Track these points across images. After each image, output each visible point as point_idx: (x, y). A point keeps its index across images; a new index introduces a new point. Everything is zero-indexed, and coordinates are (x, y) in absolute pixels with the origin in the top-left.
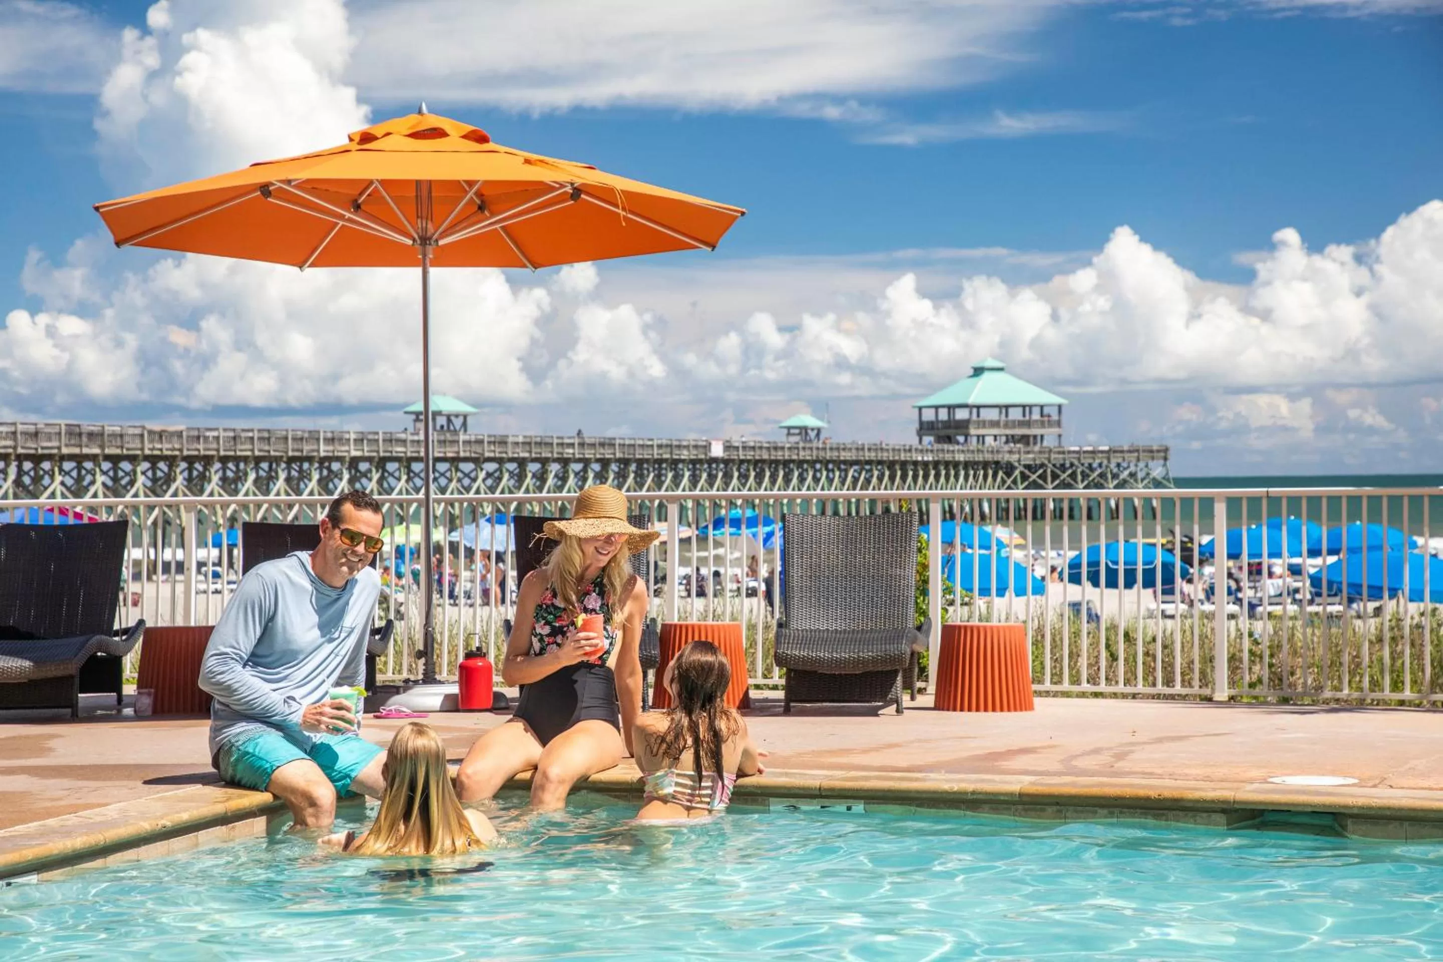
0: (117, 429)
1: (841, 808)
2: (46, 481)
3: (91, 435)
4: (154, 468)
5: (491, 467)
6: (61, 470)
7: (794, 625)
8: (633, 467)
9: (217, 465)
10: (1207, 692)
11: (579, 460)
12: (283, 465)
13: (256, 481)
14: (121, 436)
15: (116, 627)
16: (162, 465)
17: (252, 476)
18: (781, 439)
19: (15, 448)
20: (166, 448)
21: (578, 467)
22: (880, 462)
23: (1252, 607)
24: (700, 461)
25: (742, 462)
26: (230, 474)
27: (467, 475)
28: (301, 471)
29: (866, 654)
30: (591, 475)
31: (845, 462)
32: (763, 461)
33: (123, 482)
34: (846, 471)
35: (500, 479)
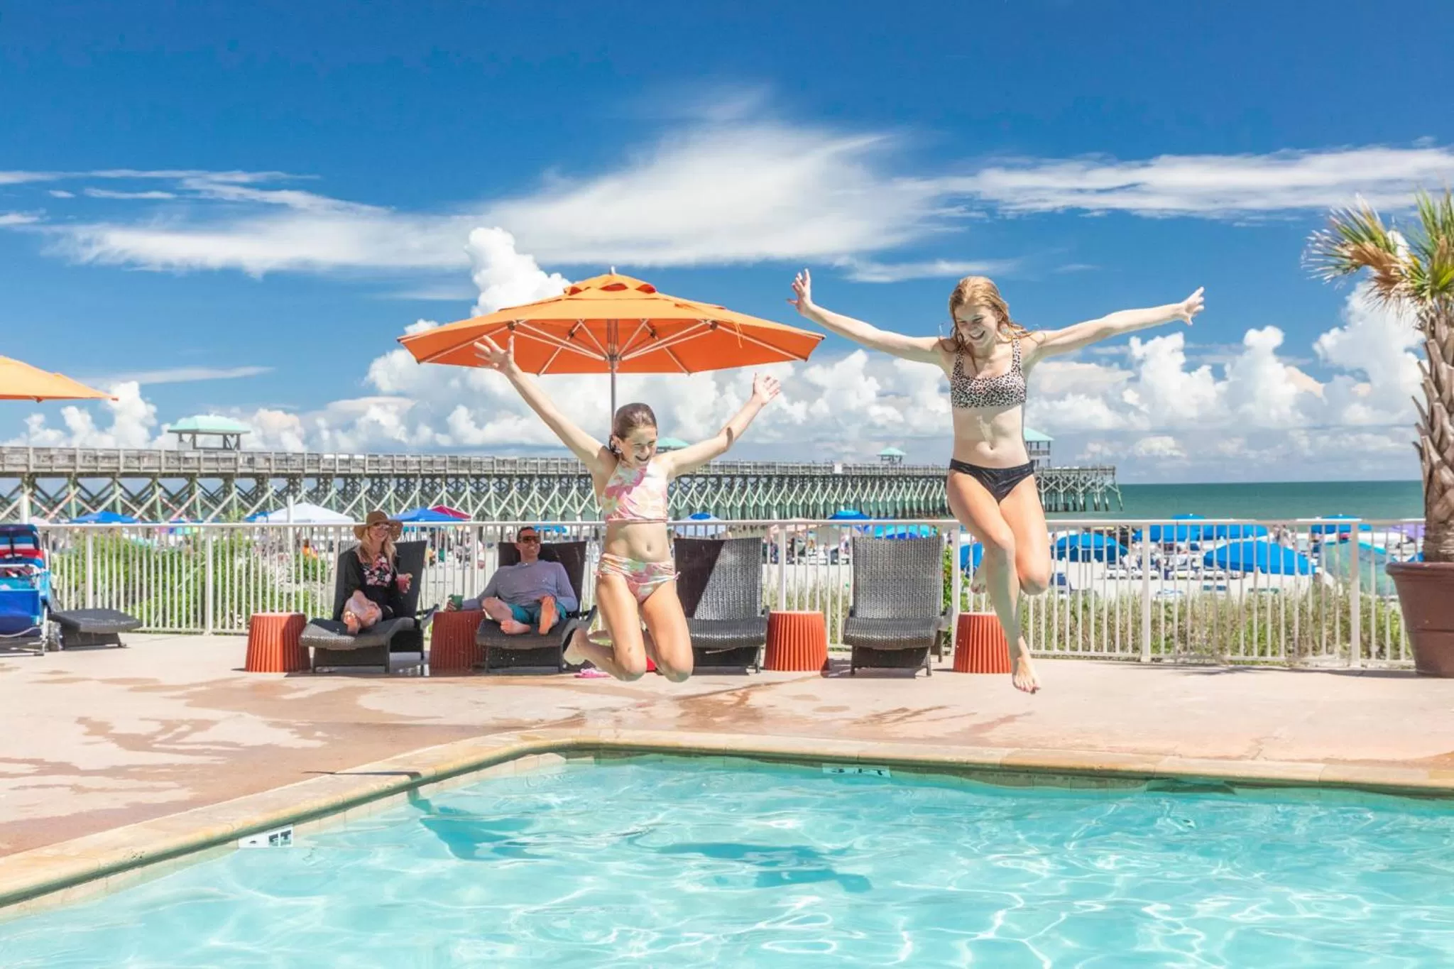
0: (478, 459)
1: (873, 771)
2: (438, 490)
3: (463, 462)
4: (500, 482)
5: (701, 480)
6: (447, 483)
7: (859, 614)
8: (787, 480)
9: (537, 480)
10: (1137, 655)
11: (754, 476)
12: (576, 480)
13: (560, 489)
14: (481, 463)
15: (418, 609)
16: (505, 480)
17: (557, 486)
18: (877, 463)
19: (420, 470)
20: (507, 469)
21: (753, 480)
22: (939, 477)
23: (1167, 572)
24: (828, 477)
25: (853, 477)
26: (544, 485)
27: (686, 486)
28: (586, 483)
29: (906, 637)
30: (761, 485)
31: (917, 477)
32: (866, 476)
33: (483, 490)
34: (918, 482)
35: (706, 487)
